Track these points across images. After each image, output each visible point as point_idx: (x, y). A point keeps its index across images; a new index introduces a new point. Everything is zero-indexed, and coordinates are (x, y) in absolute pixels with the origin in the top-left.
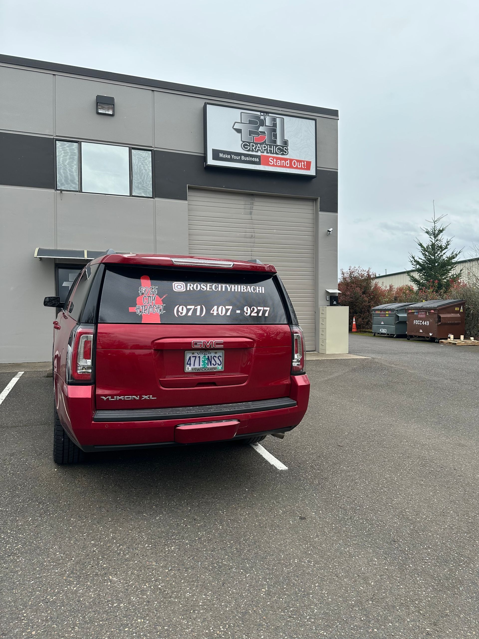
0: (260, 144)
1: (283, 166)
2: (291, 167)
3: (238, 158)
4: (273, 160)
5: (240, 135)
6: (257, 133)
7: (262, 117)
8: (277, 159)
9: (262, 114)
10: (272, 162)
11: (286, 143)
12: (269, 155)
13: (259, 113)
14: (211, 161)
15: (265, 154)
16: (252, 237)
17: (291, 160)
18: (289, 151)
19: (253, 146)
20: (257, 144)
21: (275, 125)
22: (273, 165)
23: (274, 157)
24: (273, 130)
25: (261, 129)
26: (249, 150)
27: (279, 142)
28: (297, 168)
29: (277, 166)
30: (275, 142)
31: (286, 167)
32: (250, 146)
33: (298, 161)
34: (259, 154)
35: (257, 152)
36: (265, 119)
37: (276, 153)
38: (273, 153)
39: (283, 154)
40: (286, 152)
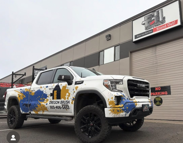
0: (152, 25)
1: (163, 28)
2: (167, 27)
3: (144, 34)
4: (158, 28)
5: (144, 25)
6: (151, 21)
7: (153, 14)
8: (160, 27)
9: (153, 13)
10: (158, 29)
11: (164, 18)
12: (157, 27)
13: (151, 13)
14: (134, 40)
15: (155, 27)
16: (156, 63)
17: (167, 24)
18: (166, 21)
19: (149, 27)
20: (151, 25)
21: (158, 14)
22: (159, 30)
23: (158, 27)
24: (158, 16)
25: (153, 19)
26: (148, 29)
27: (161, 20)
28: (170, 26)
29: (160, 30)
30: (159, 20)
31: (164, 28)
32: (148, 27)
33: (170, 23)
34: (152, 28)
35: (151, 28)
36: (154, 14)
37: (160, 25)
38: (159, 25)
39: (163, 23)
40: (164, 22)
